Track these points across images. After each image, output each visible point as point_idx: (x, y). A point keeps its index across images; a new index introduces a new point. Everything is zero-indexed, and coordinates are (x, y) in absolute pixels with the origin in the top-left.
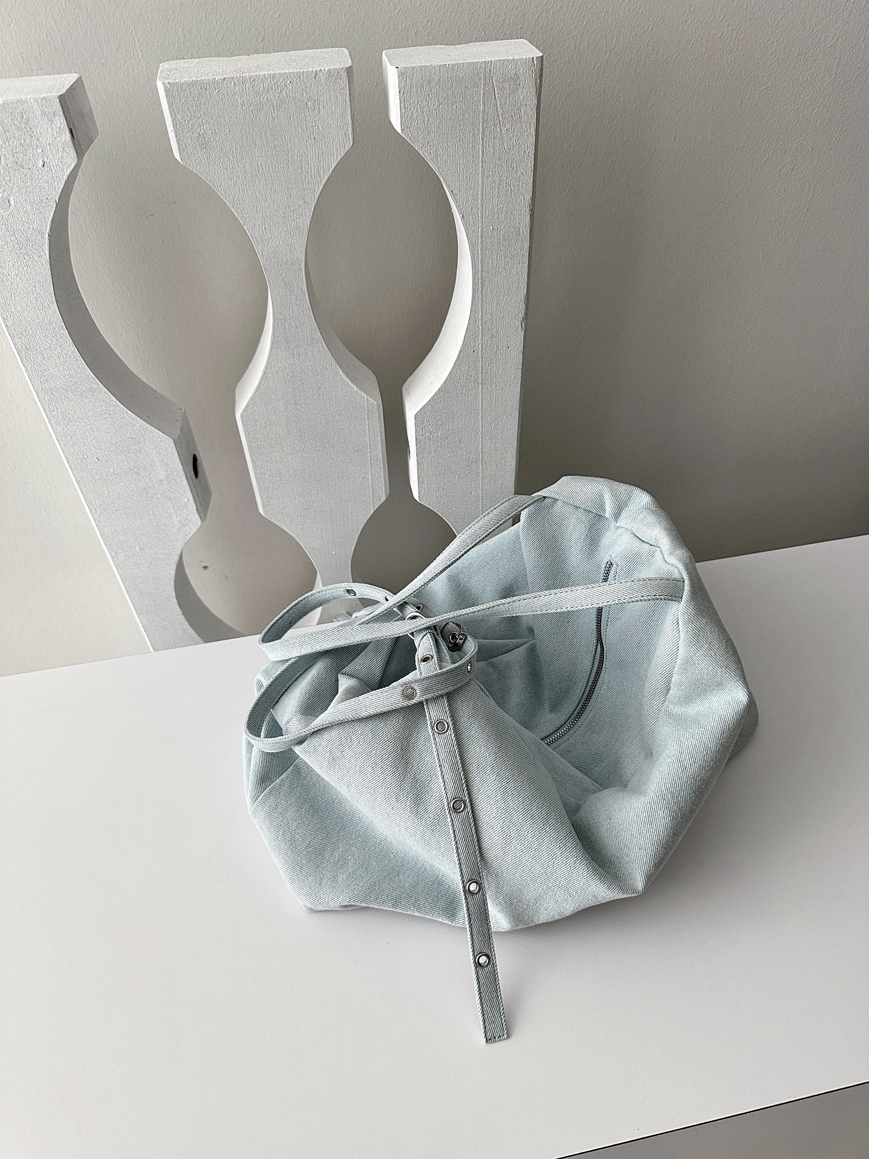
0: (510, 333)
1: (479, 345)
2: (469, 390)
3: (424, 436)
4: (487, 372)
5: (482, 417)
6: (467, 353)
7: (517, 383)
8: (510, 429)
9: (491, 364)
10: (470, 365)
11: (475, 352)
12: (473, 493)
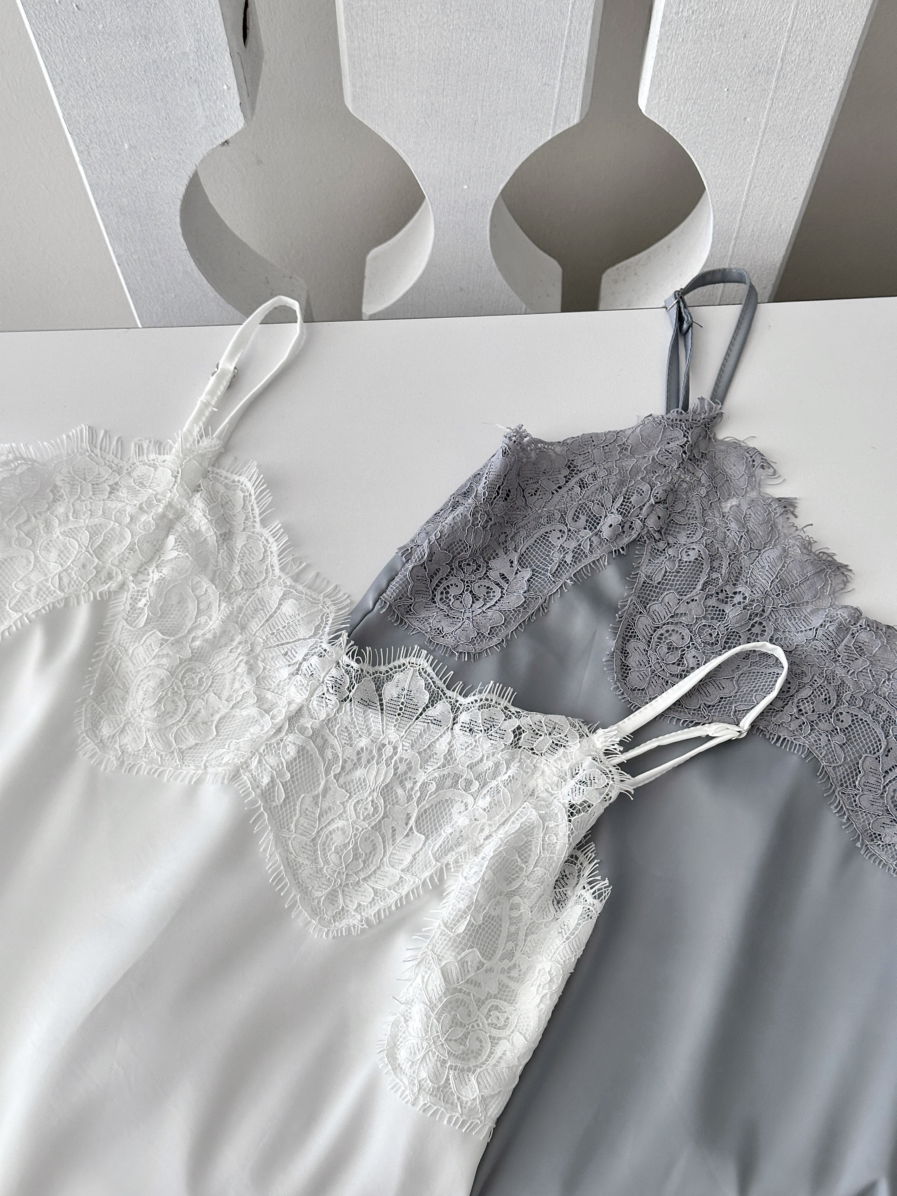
3: (680, 15)
8: (846, 34)
12: (748, 119)
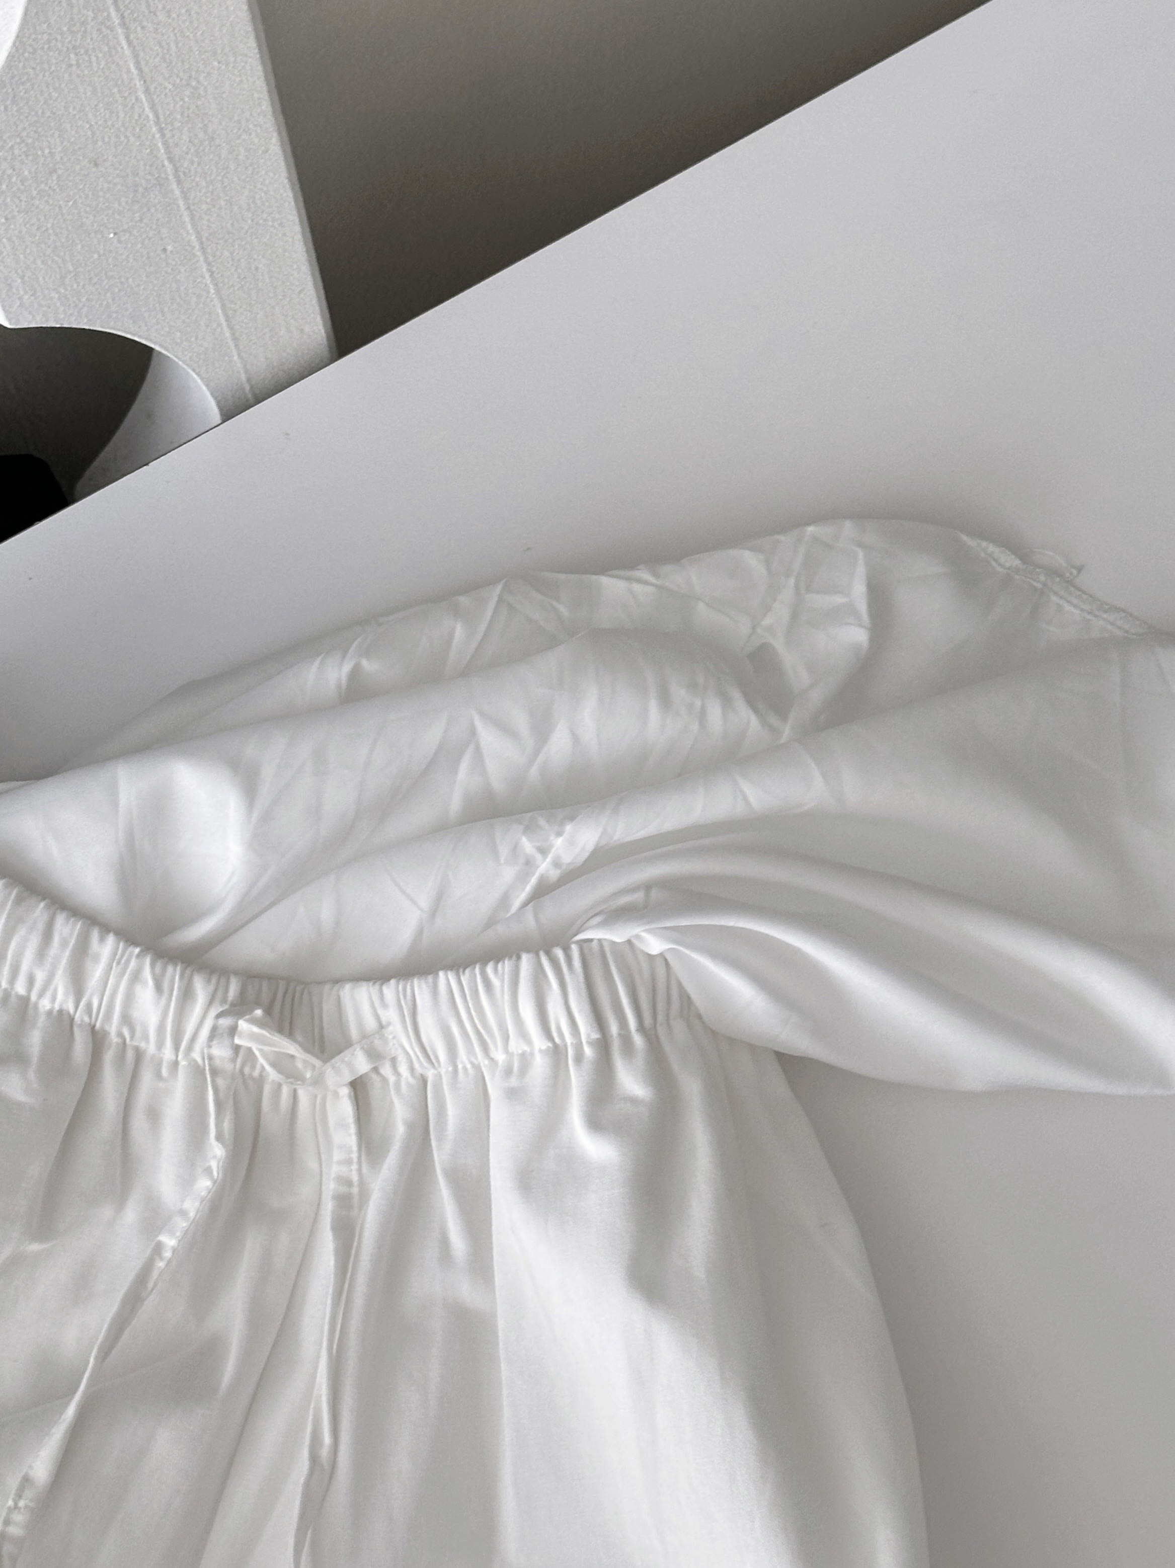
12: (169, 248)
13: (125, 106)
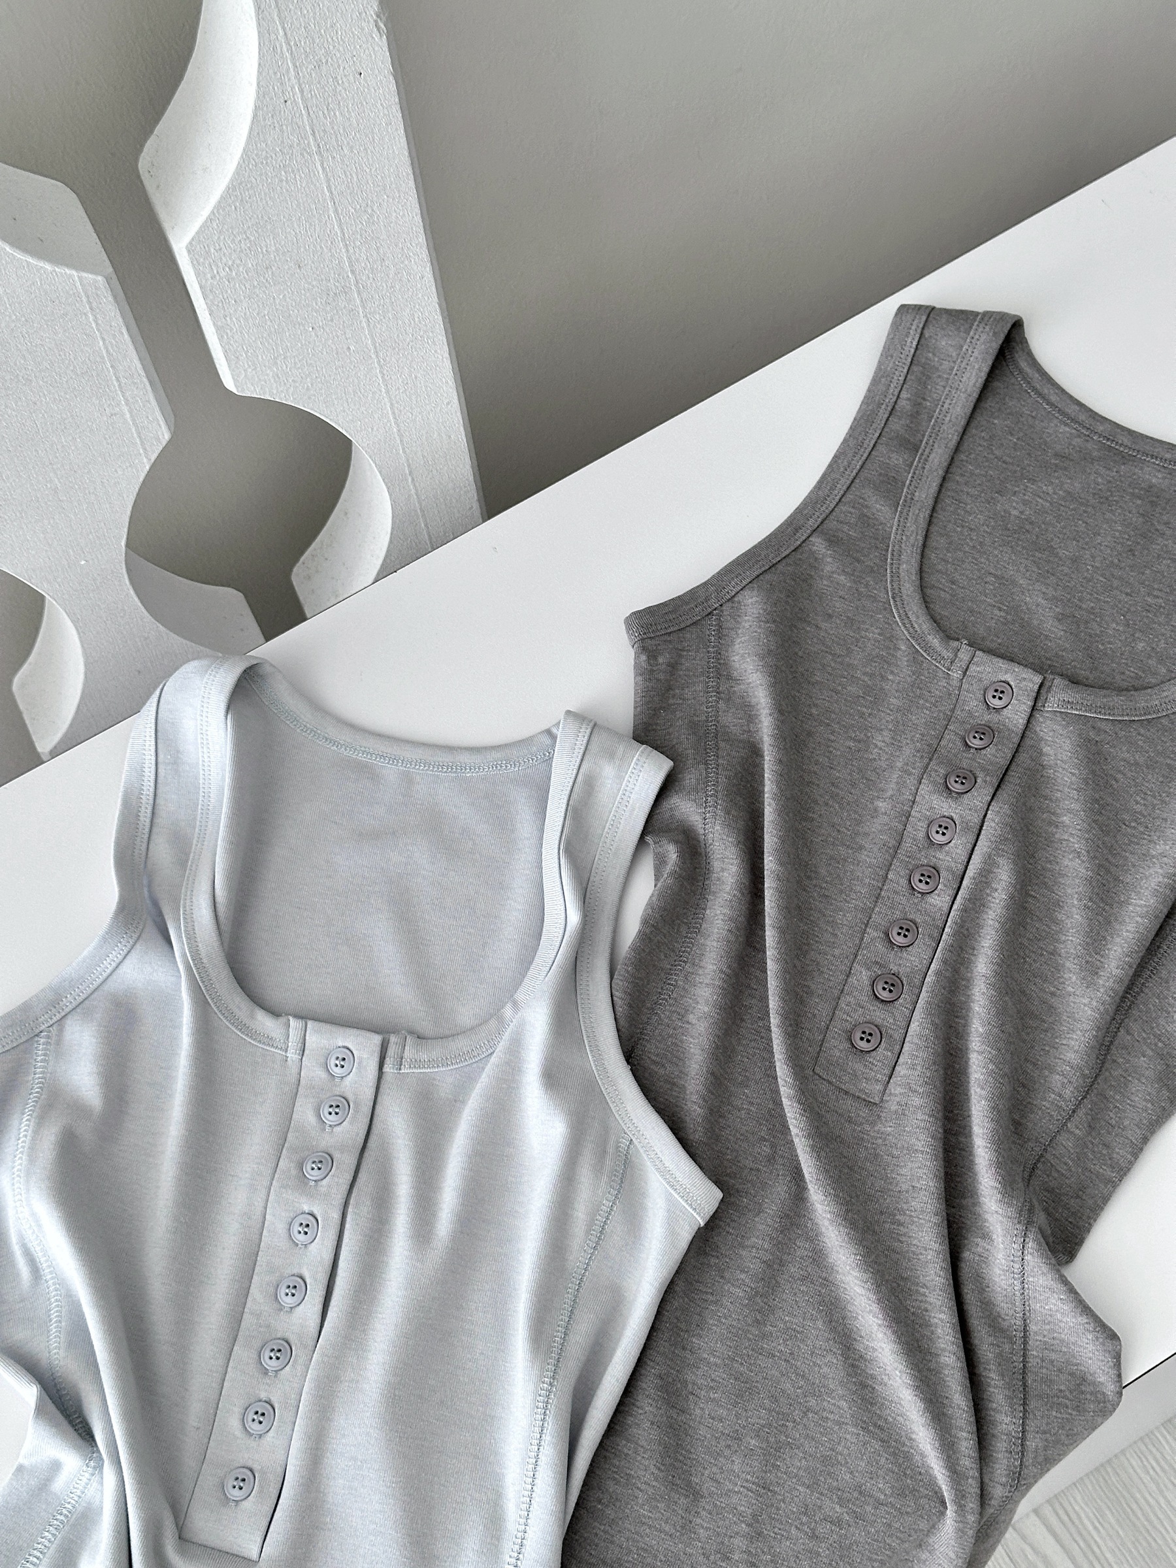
0: (355, 47)
1: (293, 88)
2: (293, 171)
3: (218, 278)
4: (324, 131)
5: (336, 211)
6: (271, 108)
7: (397, 129)
9: (329, 113)
10: (284, 127)
11: (289, 102)
12: (352, 348)
13: (320, 221)
